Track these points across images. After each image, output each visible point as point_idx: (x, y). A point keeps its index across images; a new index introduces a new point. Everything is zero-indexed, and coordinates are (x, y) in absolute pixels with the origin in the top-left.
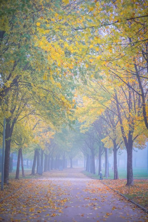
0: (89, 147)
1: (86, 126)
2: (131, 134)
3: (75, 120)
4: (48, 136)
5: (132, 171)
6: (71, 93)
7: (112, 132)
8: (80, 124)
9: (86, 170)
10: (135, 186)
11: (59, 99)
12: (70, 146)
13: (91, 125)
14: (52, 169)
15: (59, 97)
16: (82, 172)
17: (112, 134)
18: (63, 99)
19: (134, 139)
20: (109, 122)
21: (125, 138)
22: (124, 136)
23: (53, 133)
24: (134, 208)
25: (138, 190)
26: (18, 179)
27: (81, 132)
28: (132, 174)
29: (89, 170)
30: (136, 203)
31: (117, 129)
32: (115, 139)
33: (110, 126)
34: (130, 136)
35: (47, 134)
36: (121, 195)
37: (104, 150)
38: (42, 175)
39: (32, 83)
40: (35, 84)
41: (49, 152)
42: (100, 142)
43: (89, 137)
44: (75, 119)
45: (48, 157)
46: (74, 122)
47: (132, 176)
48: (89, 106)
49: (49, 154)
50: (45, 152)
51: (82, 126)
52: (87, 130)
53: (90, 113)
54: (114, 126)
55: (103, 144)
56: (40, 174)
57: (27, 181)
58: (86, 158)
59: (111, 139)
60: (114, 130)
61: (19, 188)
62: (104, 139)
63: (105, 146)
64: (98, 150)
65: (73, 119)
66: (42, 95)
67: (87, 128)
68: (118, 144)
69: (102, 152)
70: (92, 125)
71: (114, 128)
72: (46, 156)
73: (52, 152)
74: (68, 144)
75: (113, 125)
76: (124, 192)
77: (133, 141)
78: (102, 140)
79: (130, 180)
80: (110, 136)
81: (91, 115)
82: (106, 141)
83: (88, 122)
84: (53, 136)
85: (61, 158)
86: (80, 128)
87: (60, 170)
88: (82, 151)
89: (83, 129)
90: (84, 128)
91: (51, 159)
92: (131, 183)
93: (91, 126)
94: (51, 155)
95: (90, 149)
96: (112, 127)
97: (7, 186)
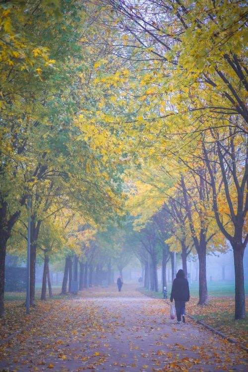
0: (148, 251)
1: (141, 221)
2: (204, 233)
3: (125, 216)
4: (87, 236)
5: (206, 285)
6: (119, 178)
7: (180, 229)
8: (133, 218)
9: (145, 286)
10: (211, 305)
11: (104, 194)
12: (119, 249)
13: (149, 219)
14: (90, 286)
15: (105, 192)
16: (137, 290)
17: (179, 232)
18: (109, 193)
19: (208, 241)
20: (175, 215)
21: (195, 239)
22: (195, 237)
23: (95, 232)
24: (201, 330)
25: (213, 311)
26: (45, 300)
27: (135, 229)
28: (206, 289)
29: (148, 287)
30: (204, 324)
31: (186, 225)
32: (184, 240)
33: (177, 221)
34: (203, 236)
35: (85, 233)
36: (189, 317)
37: (169, 255)
38: (76, 294)
39: (69, 174)
40: (73, 175)
41: (86, 260)
42: (164, 244)
43: (148, 235)
44: (126, 214)
45: (84, 267)
46: (124, 218)
47: (206, 291)
48: (145, 194)
49: (87, 263)
50: (79, 259)
51: (136, 221)
52: (144, 227)
53: (147, 204)
54: (183, 221)
55: (168, 247)
56: (74, 294)
57: (58, 302)
58: (144, 267)
59: (178, 240)
60: (181, 227)
61: (50, 310)
62: (169, 239)
63: (171, 249)
64: (162, 255)
65: (124, 213)
66: (83, 189)
67: (143, 224)
68: (188, 246)
69: (167, 259)
70: (151, 220)
71: (182, 223)
72: (82, 265)
73: (90, 260)
74: (115, 246)
75: (180, 219)
76: (193, 313)
77: (206, 243)
78: (167, 242)
79: (203, 297)
80: (176, 236)
81: (149, 207)
82: (172, 243)
83: (145, 215)
84: (93, 236)
85: (105, 268)
86: (134, 224)
87: (103, 288)
88: (137, 257)
89: (138, 225)
90: (139, 223)
91: (89, 270)
92: (204, 301)
93: (149, 221)
94: (88, 263)
95: (149, 254)
96: (179, 221)
97: (34, 309)
